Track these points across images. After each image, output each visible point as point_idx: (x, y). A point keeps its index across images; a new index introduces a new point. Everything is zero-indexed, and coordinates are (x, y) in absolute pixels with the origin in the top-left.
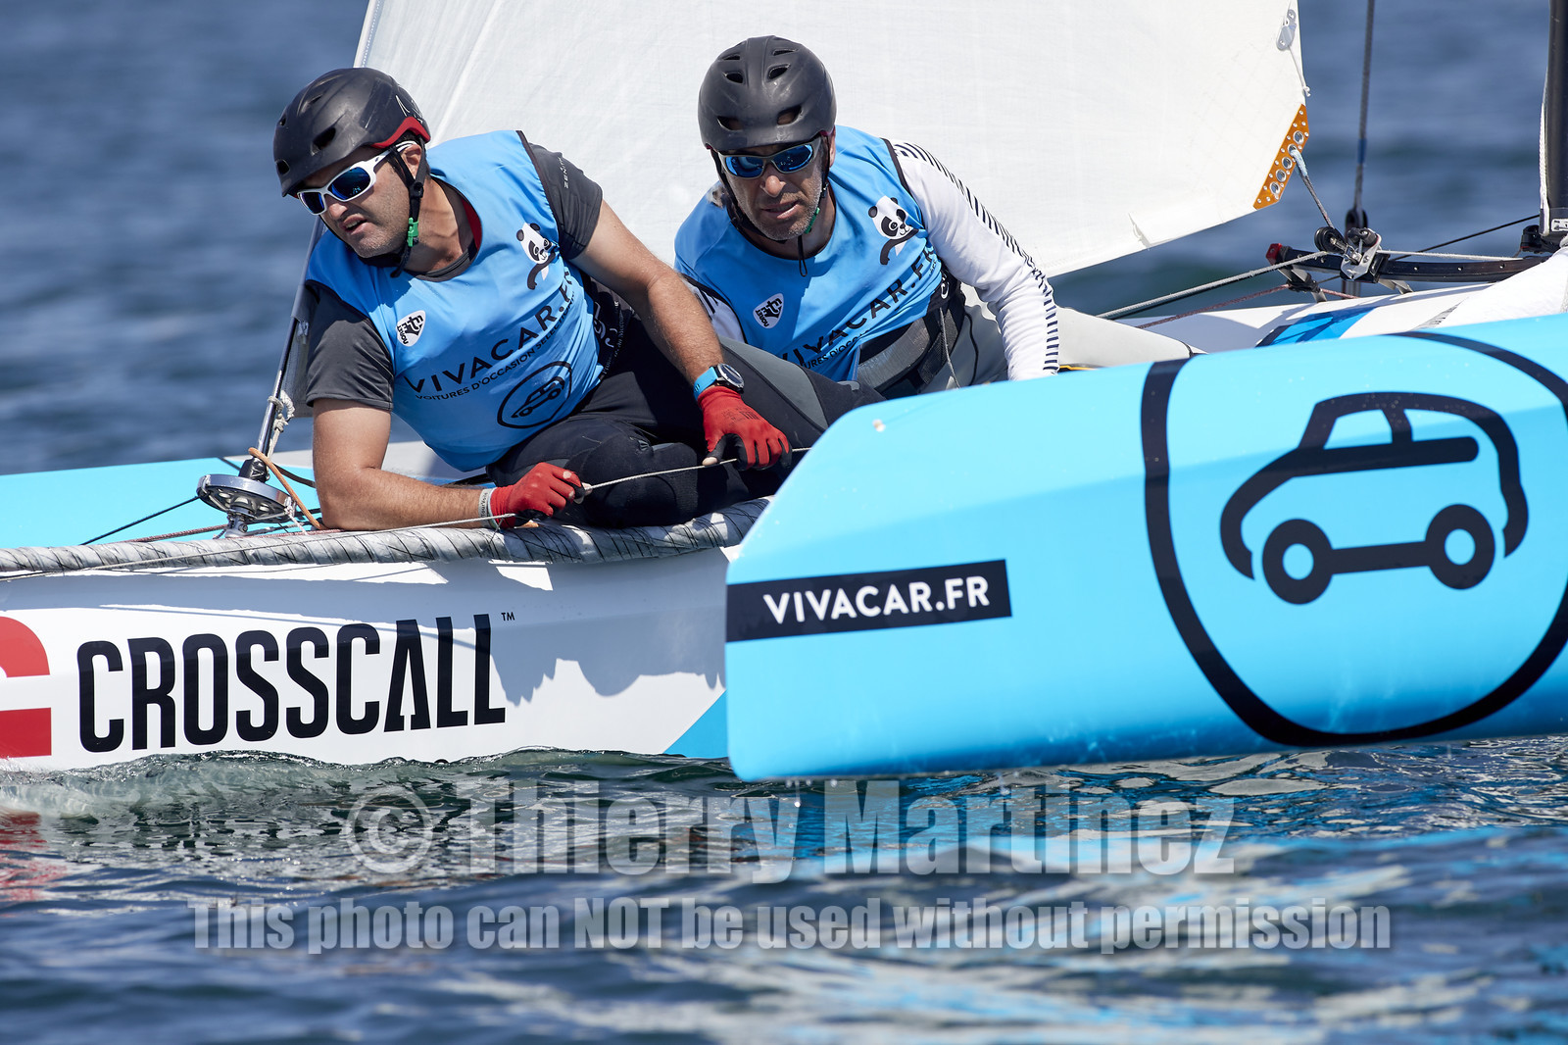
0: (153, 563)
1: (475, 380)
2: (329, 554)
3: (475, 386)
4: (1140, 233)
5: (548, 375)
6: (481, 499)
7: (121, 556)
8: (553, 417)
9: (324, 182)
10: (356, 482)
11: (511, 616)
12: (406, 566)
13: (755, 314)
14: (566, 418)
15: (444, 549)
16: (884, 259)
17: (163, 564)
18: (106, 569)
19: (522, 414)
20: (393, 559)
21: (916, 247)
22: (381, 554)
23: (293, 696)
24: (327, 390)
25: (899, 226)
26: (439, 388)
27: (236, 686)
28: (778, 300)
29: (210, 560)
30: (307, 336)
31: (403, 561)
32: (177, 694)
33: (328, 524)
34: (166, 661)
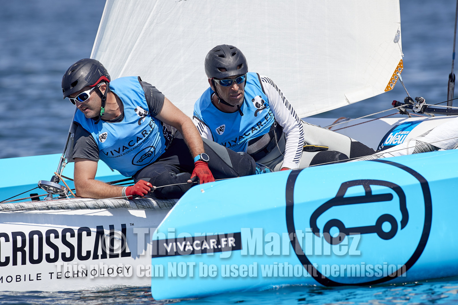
0: (19, 210)
1: (124, 152)
2: (75, 207)
3: (124, 154)
4: (347, 100)
5: (147, 150)
6: (123, 190)
7: (9, 207)
8: (149, 162)
9: (75, 97)
10: (86, 183)
11: (133, 224)
12: (99, 210)
13: (216, 130)
14: (153, 163)
15: (111, 206)
16: (256, 115)
17: (23, 210)
18: (5, 211)
19: (140, 162)
20: (95, 208)
21: (266, 112)
22: (91, 207)
23: (63, 249)
24: (78, 155)
25: (261, 105)
26: (113, 155)
27: (45, 246)
28: (223, 126)
29: (37, 208)
30: (74, 138)
31: (98, 209)
32: (27, 249)
33: (78, 195)
34: (23, 239)
